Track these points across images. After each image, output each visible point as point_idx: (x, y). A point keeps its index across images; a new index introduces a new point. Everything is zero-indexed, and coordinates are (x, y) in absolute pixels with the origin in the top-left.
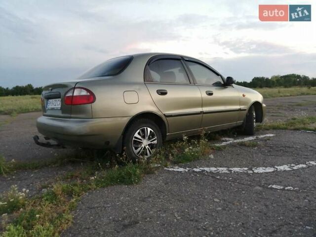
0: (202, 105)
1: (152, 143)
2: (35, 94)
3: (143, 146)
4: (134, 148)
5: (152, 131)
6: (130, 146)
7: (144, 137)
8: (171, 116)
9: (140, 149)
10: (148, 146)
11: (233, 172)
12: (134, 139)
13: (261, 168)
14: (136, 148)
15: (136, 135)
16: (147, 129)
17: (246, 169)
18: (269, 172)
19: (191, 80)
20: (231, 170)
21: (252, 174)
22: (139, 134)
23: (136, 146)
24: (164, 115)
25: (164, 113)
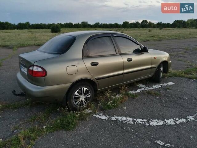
0: (123, 68)
1: (87, 97)
2: (31, 29)
3: (81, 100)
4: (74, 101)
5: (87, 89)
6: (72, 100)
7: (81, 94)
8: (100, 79)
9: (78, 102)
10: (84, 99)
11: (136, 123)
12: (74, 96)
13: (155, 120)
14: (76, 102)
15: (76, 93)
16: (83, 88)
17: (145, 120)
18: (160, 125)
19: (117, 51)
20: (135, 121)
21: (148, 126)
22: (78, 92)
23: (76, 100)
24: (96, 79)
25: (95, 78)
